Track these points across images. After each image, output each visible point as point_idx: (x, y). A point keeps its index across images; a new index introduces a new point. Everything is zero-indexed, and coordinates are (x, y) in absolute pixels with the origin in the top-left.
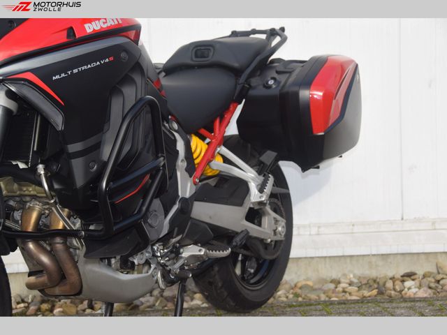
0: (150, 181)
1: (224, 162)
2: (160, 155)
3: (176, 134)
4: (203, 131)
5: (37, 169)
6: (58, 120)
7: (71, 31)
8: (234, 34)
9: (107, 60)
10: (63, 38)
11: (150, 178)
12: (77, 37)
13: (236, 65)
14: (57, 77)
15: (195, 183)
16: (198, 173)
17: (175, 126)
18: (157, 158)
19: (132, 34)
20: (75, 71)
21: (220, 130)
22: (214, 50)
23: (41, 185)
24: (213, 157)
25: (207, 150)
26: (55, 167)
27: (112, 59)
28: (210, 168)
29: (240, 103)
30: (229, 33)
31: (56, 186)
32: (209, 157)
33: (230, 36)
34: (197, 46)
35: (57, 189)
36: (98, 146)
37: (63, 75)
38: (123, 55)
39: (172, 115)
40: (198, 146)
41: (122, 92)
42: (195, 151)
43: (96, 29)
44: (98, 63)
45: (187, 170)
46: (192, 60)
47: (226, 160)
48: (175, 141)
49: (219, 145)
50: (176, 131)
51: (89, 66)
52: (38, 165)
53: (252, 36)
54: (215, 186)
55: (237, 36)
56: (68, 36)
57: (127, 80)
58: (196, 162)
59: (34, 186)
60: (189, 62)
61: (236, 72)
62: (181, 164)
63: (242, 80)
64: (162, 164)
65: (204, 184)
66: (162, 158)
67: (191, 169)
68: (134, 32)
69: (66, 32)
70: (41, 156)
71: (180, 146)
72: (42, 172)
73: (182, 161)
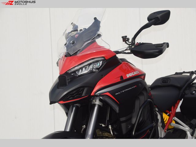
0: (150, 132)
1: (176, 123)
2: (153, 121)
3: (157, 113)
4: (167, 111)
5: (109, 127)
6: (117, 109)
7: (122, 77)
8: (177, 74)
9: (134, 87)
10: (119, 80)
11: (150, 130)
12: (124, 79)
13: (179, 85)
14: (117, 94)
15: (165, 132)
16: (166, 128)
17: (157, 109)
18: (153, 123)
19: (142, 77)
20: (123, 91)
21: (174, 111)
22: (170, 80)
23: (110, 133)
24: (172, 121)
25: (169, 119)
26: (115, 126)
27: (136, 86)
28: (170, 125)
29: (181, 100)
30: (174, 73)
31: (115, 133)
32: (170, 121)
33: (175, 75)
34: (163, 79)
35: (116, 135)
36: (130, 119)
37: (119, 93)
38: (140, 85)
39: (155, 105)
40: (166, 117)
41: (139, 98)
42: (165, 118)
43: (130, 76)
44: (131, 88)
45: (162, 127)
46: (161, 84)
47: (177, 122)
48: (157, 115)
49: (174, 117)
50: (157, 111)
51: (128, 89)
52: (109, 125)
53: (183, 74)
54: (172, 133)
55: (178, 74)
56: (121, 79)
57: (141, 94)
58: (165, 123)
59: (107, 133)
60: (160, 84)
61: (179, 88)
62: (160, 124)
63: (182, 91)
64: (154, 125)
65: (168, 132)
66: (154, 123)
67: (163, 126)
68: (143, 76)
69: (120, 78)
70: (110, 122)
71: (159, 117)
72: (111, 128)
73: (160, 123)
